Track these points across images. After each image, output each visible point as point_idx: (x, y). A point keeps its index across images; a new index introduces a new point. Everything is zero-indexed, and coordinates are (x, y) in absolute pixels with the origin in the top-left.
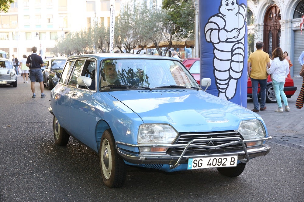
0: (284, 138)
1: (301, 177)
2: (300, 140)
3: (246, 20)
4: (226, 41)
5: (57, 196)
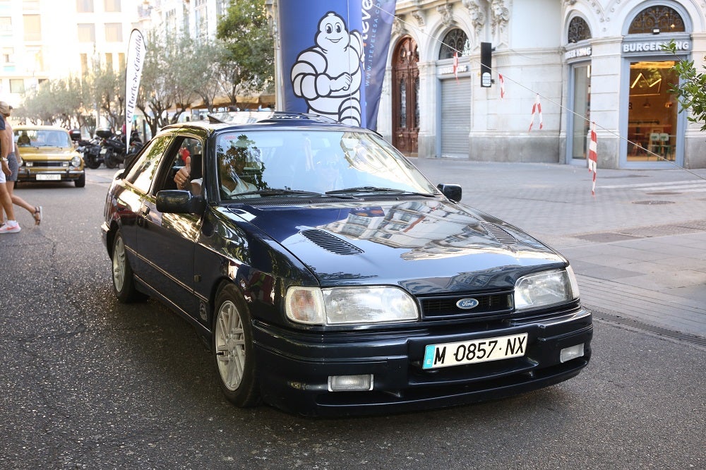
3: (363, 59)
5: (19, 385)
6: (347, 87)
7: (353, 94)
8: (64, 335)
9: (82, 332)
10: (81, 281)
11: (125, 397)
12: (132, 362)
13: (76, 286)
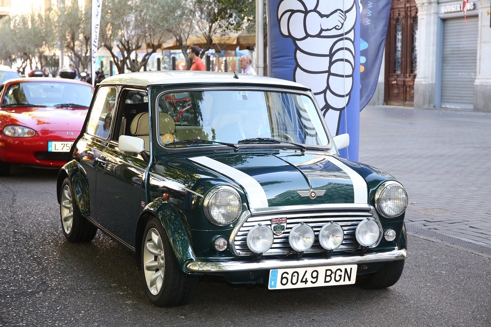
0: (429, 223)
1: (466, 300)
2: (460, 227)
4: (319, 36)
6: (340, 25)
7: (346, 33)
8: (24, 293)
9: (44, 291)
10: (43, 235)
13: (37, 240)
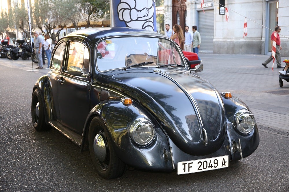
3: (154, 1)
6: (147, 15)
7: (150, 19)
8: (1, 143)
9: (11, 142)
10: (10, 117)
11: (32, 173)
12: (36, 156)
13: (7, 119)
